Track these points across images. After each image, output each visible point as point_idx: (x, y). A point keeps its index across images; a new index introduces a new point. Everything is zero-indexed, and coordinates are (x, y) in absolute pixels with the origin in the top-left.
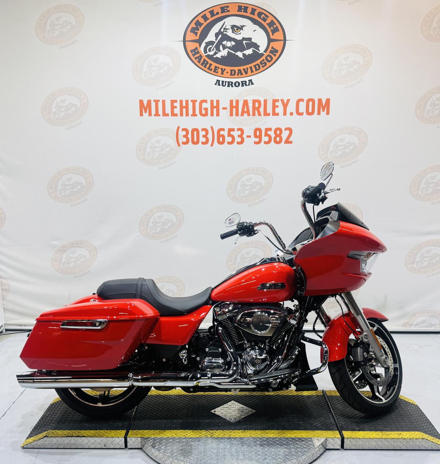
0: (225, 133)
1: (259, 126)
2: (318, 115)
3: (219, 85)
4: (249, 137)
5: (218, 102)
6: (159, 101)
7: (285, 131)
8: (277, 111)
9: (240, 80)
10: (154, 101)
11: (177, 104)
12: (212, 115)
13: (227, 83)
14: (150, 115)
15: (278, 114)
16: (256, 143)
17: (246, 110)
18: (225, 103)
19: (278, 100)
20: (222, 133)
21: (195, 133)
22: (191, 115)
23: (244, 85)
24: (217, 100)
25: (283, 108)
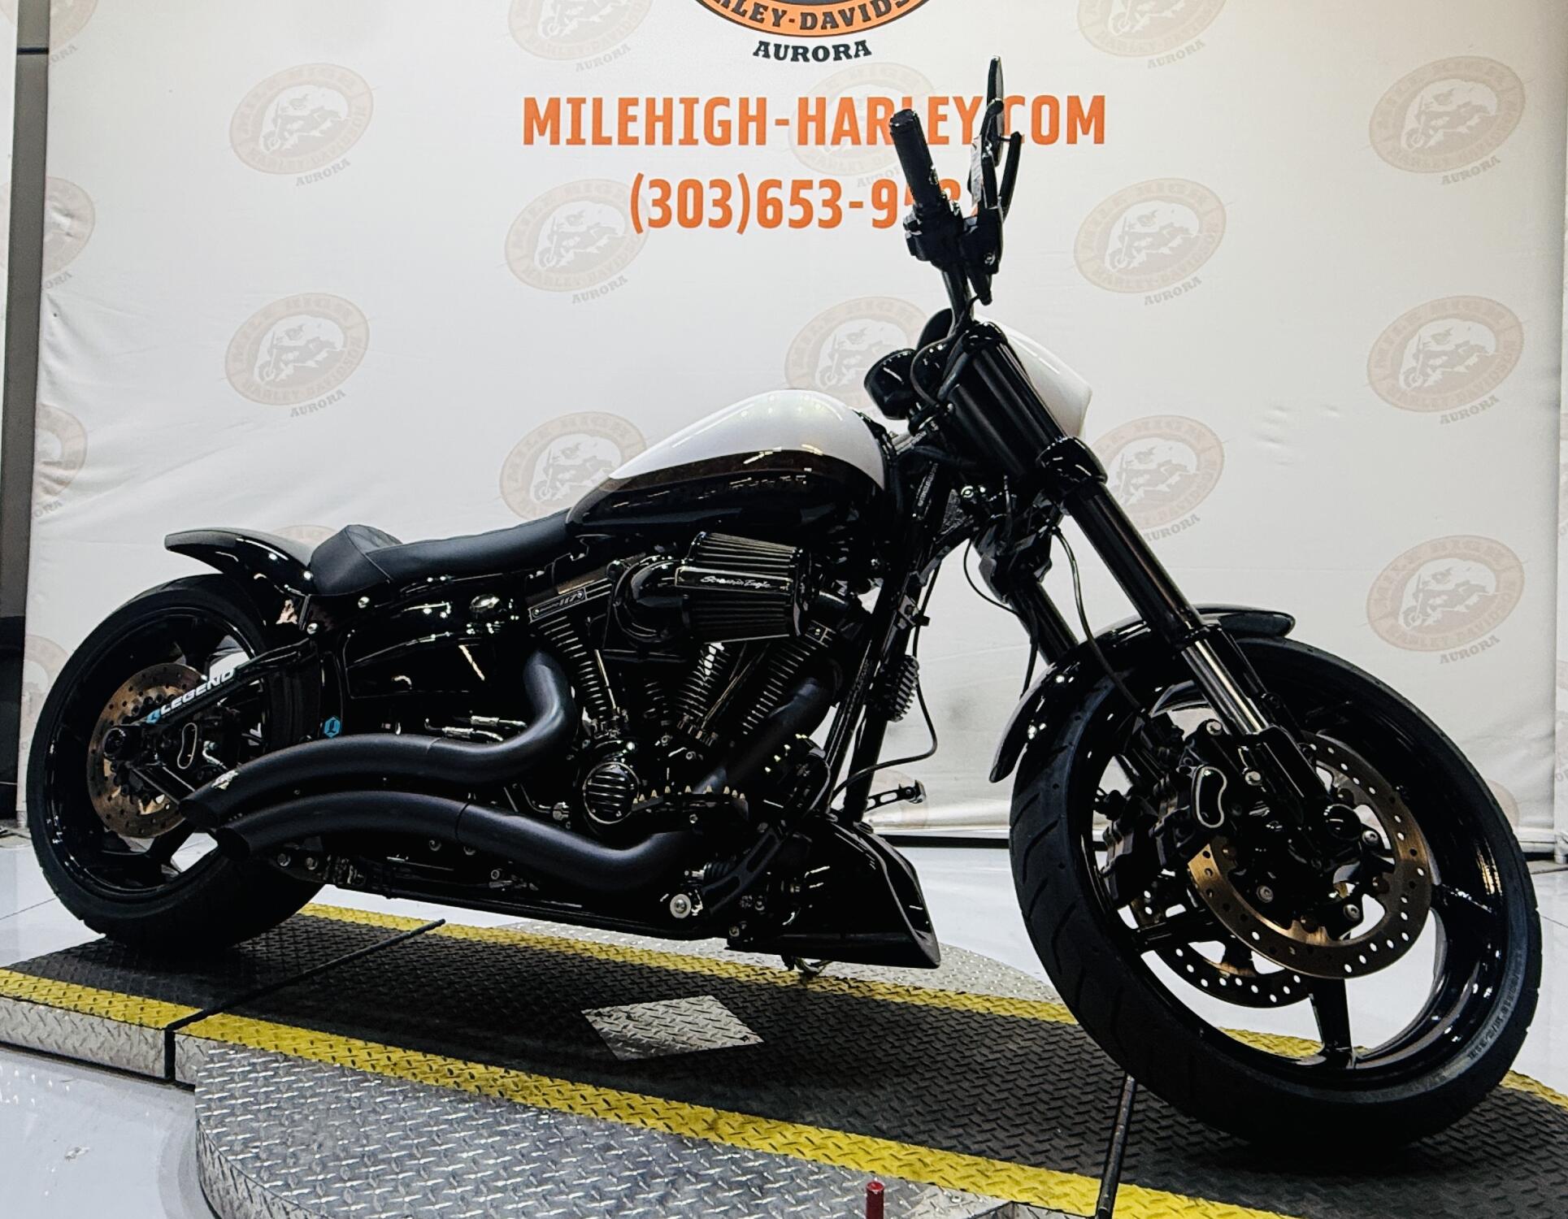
0: (784, 195)
1: (889, 174)
2: (1068, 143)
3: (767, 55)
4: (857, 205)
5: (762, 103)
8: (943, 127)
9: (829, 43)
10: (570, 101)
11: (639, 111)
12: (744, 140)
13: (790, 51)
14: (555, 140)
15: (945, 139)
16: (877, 224)
17: (846, 126)
18: (782, 106)
19: (947, 98)
20: (772, 193)
22: (680, 141)
23: (842, 55)
24: (758, 99)
25: (961, 123)
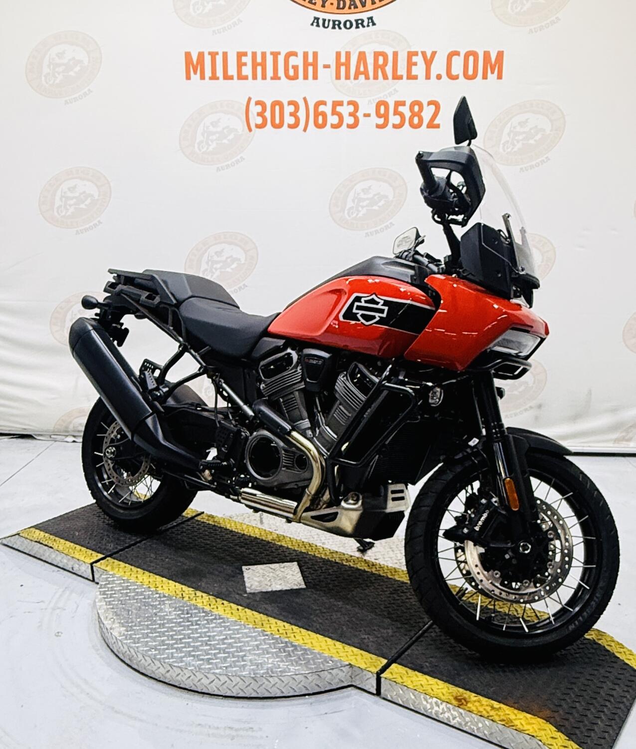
0: (327, 109)
2: (483, 79)
3: (318, 25)
4: (367, 115)
5: (315, 54)
6: (217, 53)
7: (428, 106)
8: (415, 71)
9: (353, 18)
10: (210, 53)
11: (247, 60)
12: (306, 77)
13: (331, 23)
14: (202, 77)
15: (415, 78)
16: (379, 126)
17: (362, 69)
18: (327, 57)
19: (417, 52)
20: (321, 108)
21: (277, 108)
22: (271, 77)
23: (359, 25)
24: (314, 52)
25: (424, 66)
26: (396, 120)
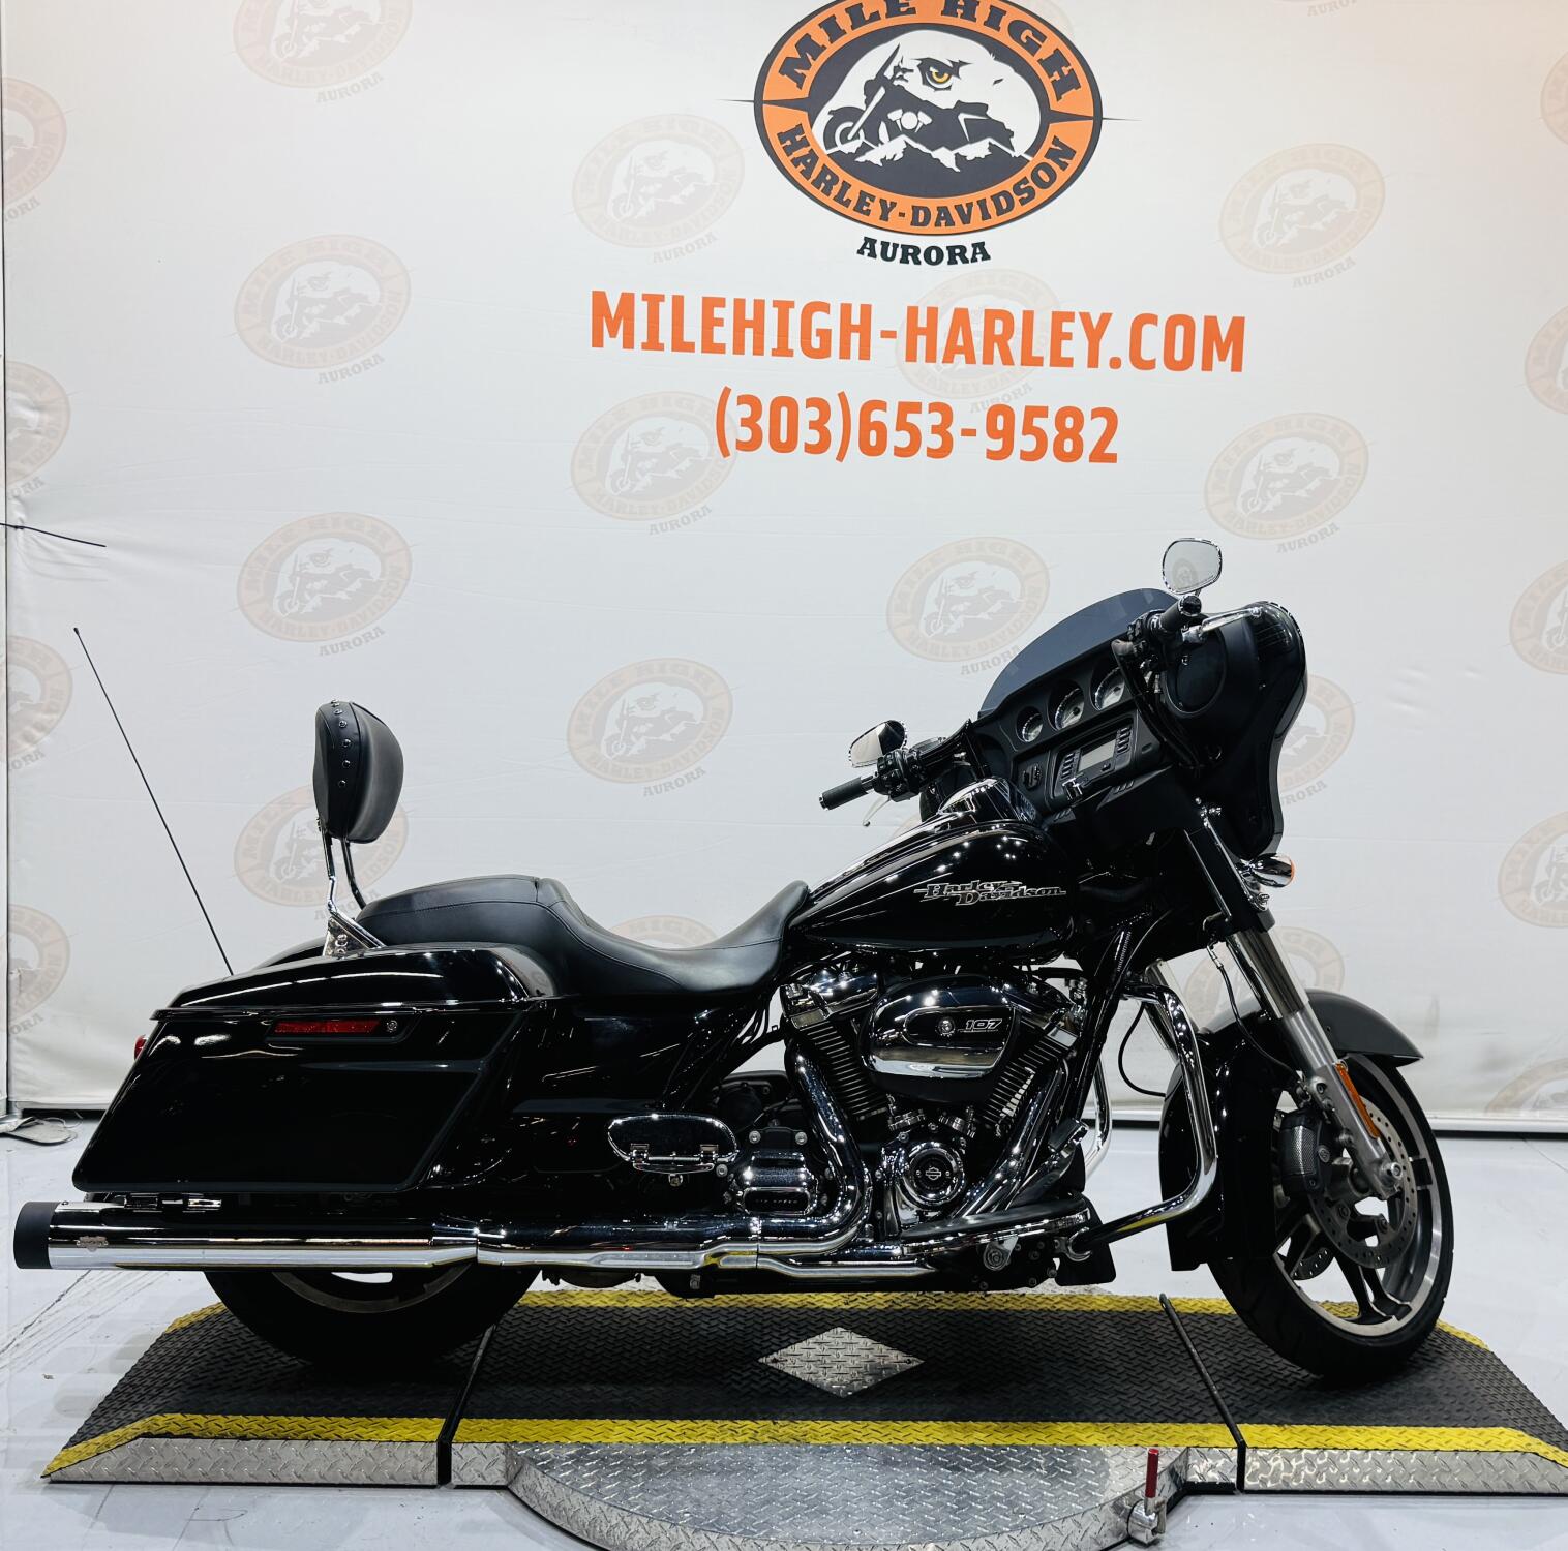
0: (889, 418)
1: (1007, 399)
2: (1203, 369)
3: (872, 255)
4: (969, 433)
5: (866, 310)
6: (661, 298)
7: (1092, 418)
8: (1067, 349)
10: (645, 297)
11: (726, 314)
12: (845, 353)
13: (899, 251)
14: (628, 343)
15: (1068, 362)
16: (991, 455)
17: (960, 342)
18: (888, 316)
19: (1072, 314)
20: (876, 416)
21: (784, 412)
22: (773, 350)
23: (957, 258)
24: (862, 306)
25: (1087, 343)
26: (1029, 443)
